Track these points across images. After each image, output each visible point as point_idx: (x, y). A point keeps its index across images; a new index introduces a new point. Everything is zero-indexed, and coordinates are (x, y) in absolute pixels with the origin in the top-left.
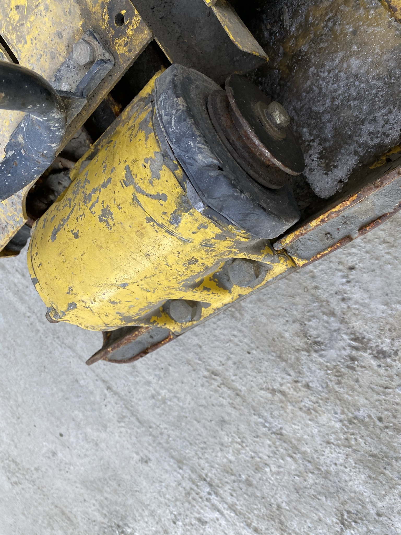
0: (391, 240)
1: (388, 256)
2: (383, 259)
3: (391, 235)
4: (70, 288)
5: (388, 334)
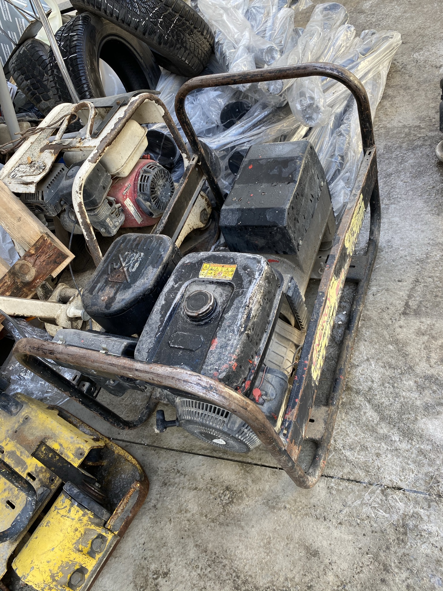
4: (32, 561)
5: (164, 564)
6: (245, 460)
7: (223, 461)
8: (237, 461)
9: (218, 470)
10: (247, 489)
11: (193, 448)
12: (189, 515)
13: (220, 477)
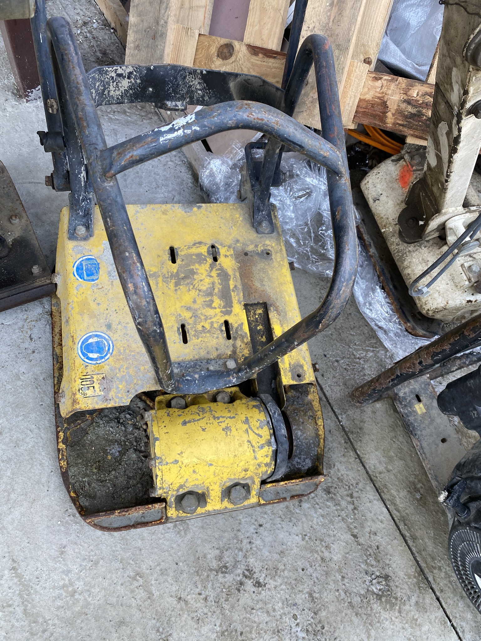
0: (283, 517)
1: (280, 526)
2: (277, 526)
3: (284, 515)
5: (265, 571)
6: (426, 571)
7: (404, 544)
8: (417, 562)
9: (392, 547)
10: (405, 605)
11: (385, 490)
12: (326, 554)
13: (389, 557)
